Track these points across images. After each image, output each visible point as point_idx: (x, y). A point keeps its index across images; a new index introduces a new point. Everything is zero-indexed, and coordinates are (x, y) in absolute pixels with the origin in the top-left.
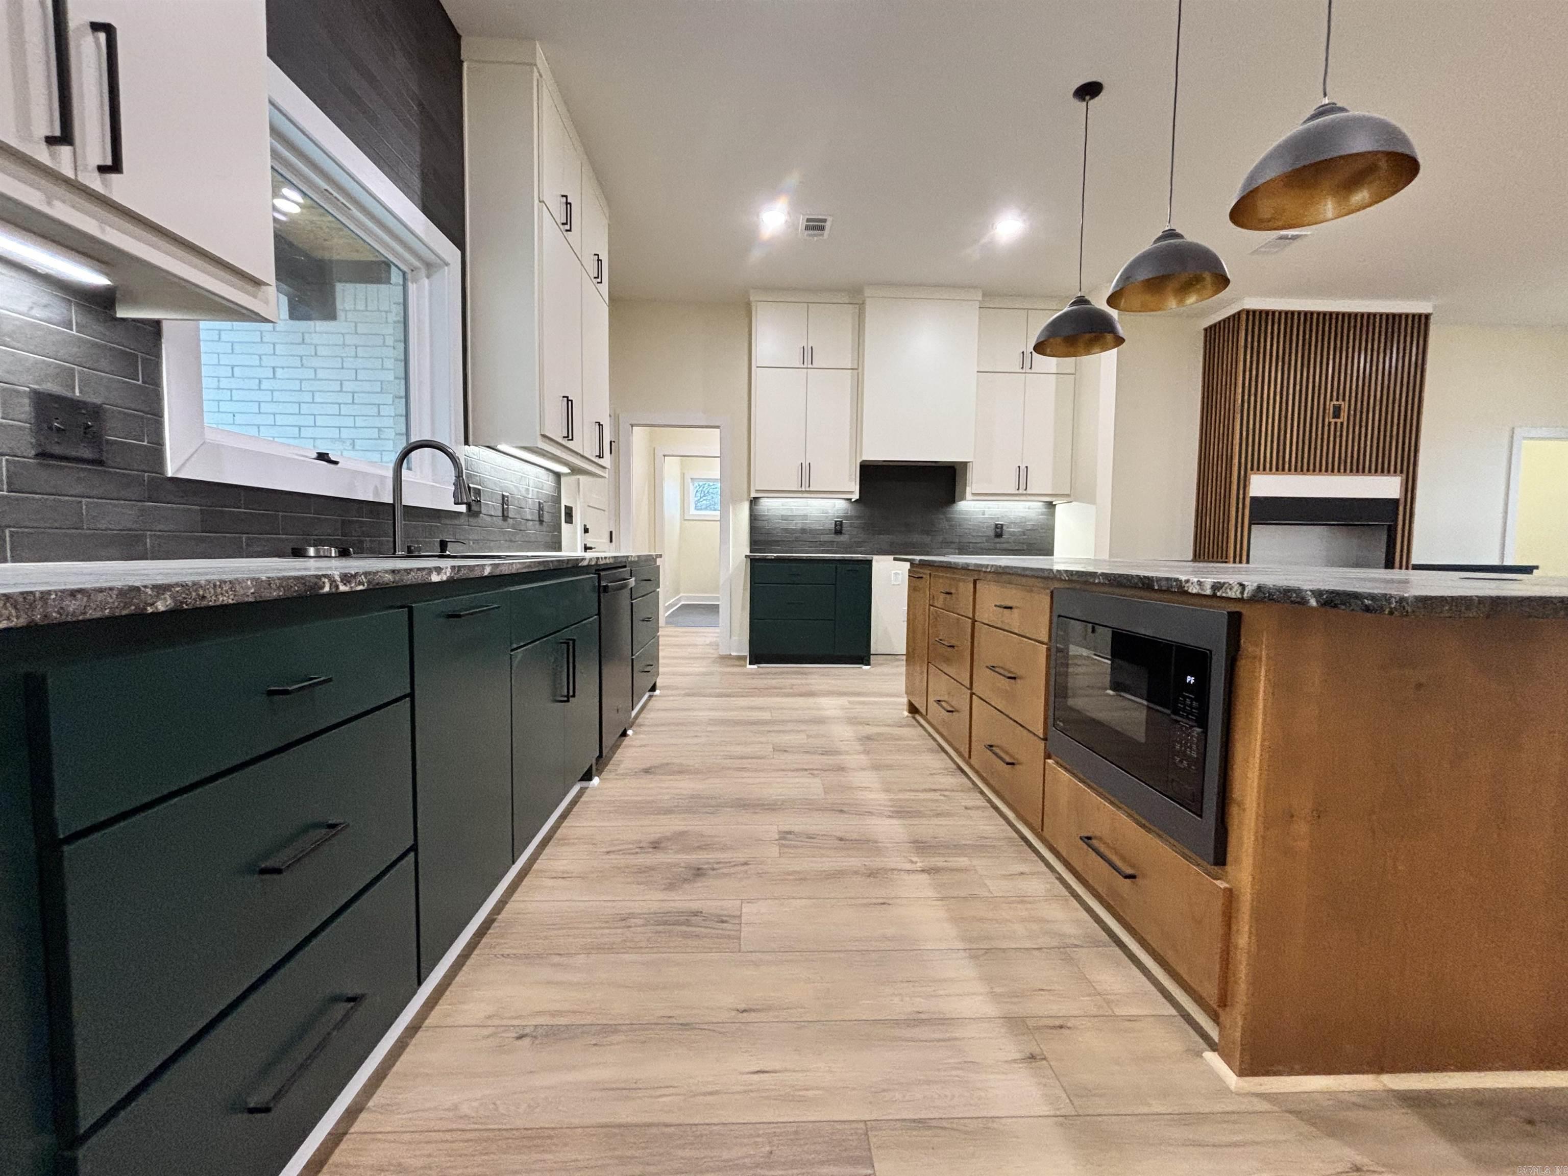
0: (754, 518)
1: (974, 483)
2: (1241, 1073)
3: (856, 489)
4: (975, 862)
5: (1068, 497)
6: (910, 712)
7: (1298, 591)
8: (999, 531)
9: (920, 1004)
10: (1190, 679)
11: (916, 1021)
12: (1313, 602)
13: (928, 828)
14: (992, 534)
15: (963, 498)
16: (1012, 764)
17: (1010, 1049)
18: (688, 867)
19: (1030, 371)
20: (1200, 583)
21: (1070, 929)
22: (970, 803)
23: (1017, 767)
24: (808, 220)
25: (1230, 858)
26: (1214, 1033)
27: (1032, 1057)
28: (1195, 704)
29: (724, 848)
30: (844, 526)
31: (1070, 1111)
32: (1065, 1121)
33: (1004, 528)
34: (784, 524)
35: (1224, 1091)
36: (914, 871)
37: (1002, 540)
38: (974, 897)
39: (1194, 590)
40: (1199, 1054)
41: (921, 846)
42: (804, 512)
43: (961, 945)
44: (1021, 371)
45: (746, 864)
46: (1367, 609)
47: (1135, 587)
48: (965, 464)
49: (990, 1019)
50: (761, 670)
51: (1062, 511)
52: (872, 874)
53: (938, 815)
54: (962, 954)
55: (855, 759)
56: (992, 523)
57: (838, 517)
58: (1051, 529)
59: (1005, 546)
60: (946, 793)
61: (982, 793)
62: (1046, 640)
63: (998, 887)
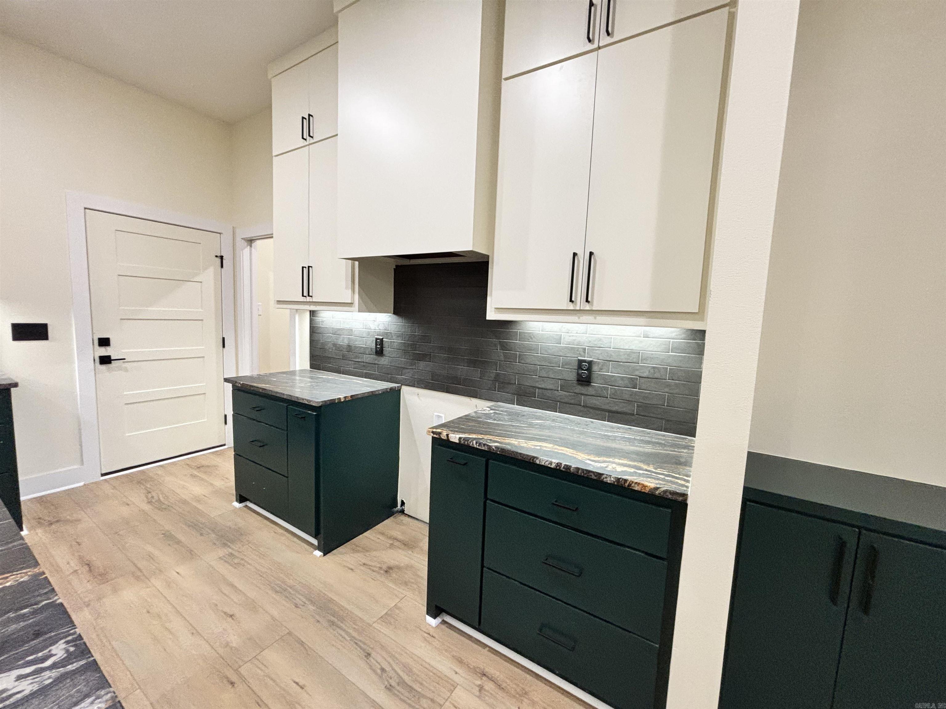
0: (313, 330)
1: (498, 289)
8: (584, 373)
14: (572, 376)
19: (609, 40)
30: (385, 345)
33: (595, 368)
37: (590, 390)
44: (590, 47)
56: (574, 358)
57: (378, 334)
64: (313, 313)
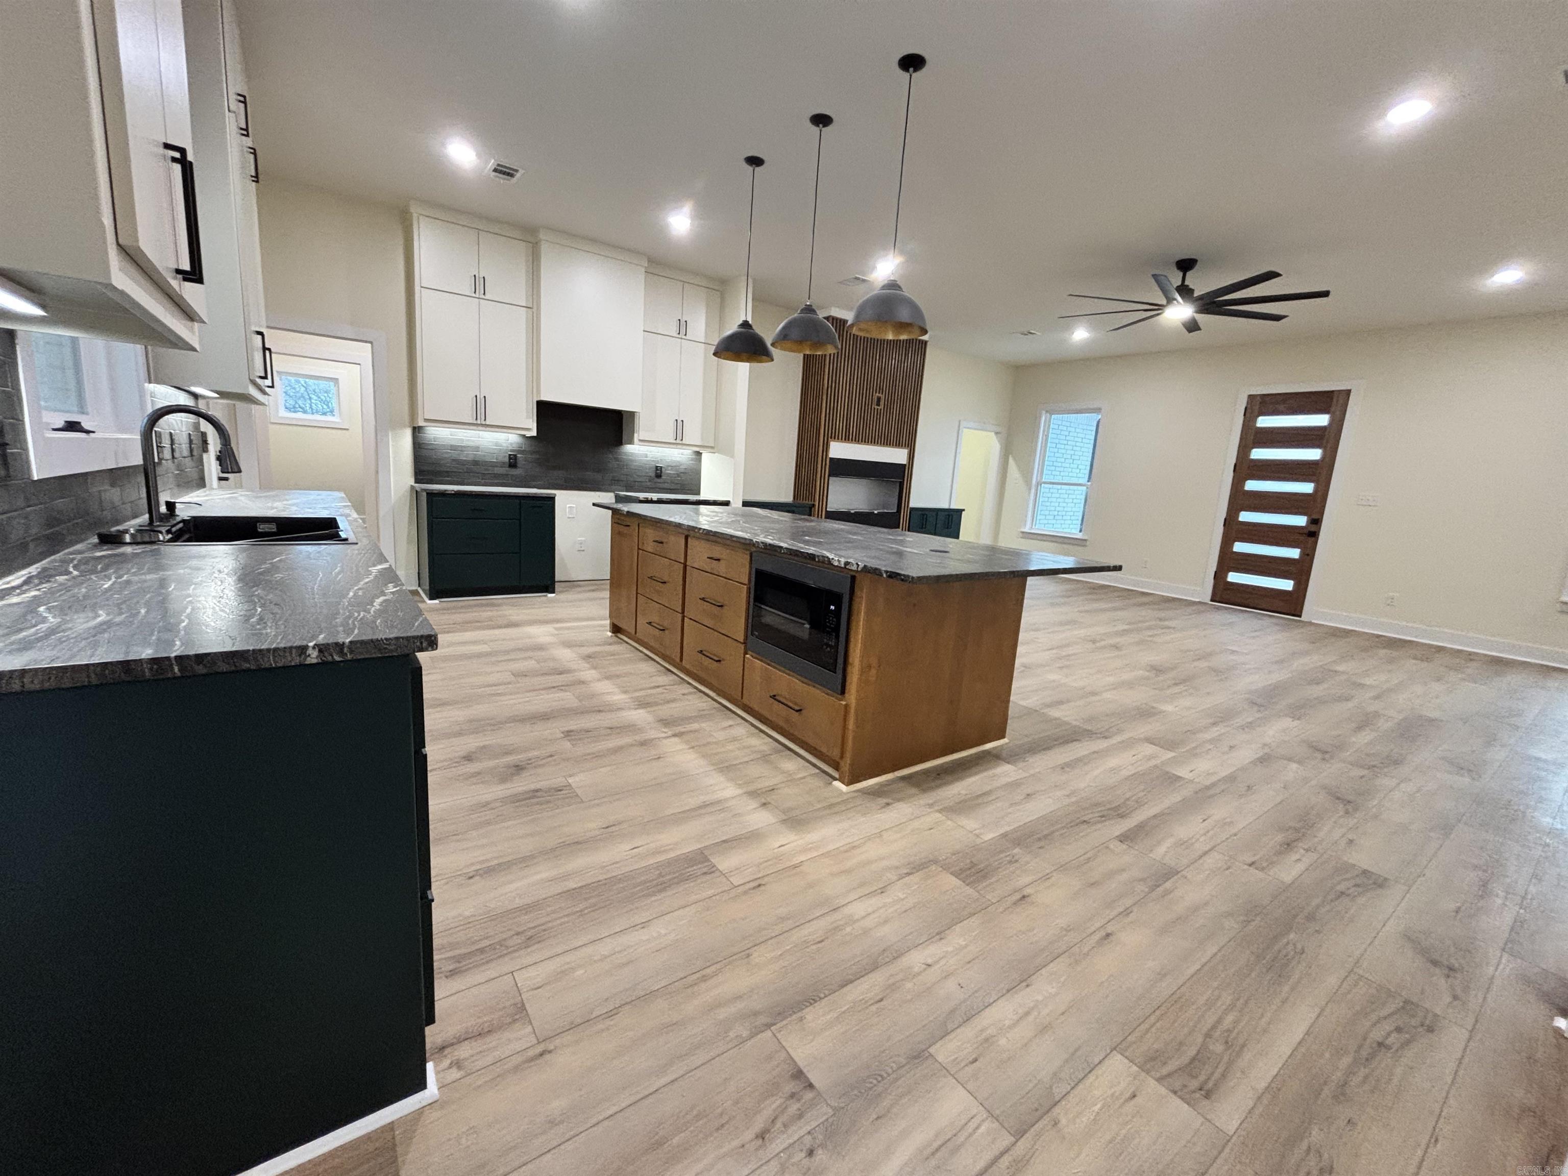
0: (419, 446)
1: (642, 430)
2: (847, 785)
3: (534, 426)
4: (703, 725)
5: (712, 448)
6: (613, 632)
7: (879, 570)
8: (658, 472)
9: (703, 798)
10: (832, 607)
11: (705, 806)
12: (885, 575)
13: (666, 711)
14: (653, 475)
15: (631, 442)
16: (719, 661)
17: (753, 804)
18: (508, 767)
19: (684, 337)
20: (839, 561)
21: (765, 748)
22: (686, 691)
23: (722, 662)
24: (499, 165)
25: (846, 691)
26: (836, 775)
27: (764, 804)
28: (835, 620)
29: (527, 750)
30: (518, 459)
31: (785, 818)
32: (784, 821)
33: (663, 469)
34: (454, 454)
35: (841, 793)
36: (668, 737)
37: (661, 480)
38: (709, 743)
39: (836, 564)
40: (830, 783)
41: (665, 722)
42: (477, 444)
43: (712, 768)
44: (678, 336)
45: (551, 756)
46: (902, 580)
47: (805, 557)
48: (632, 415)
49: (739, 795)
50: (445, 605)
51: (706, 457)
52: (643, 744)
53: (668, 702)
54: (714, 772)
55: (589, 674)
56: (653, 465)
57: (511, 451)
58: (698, 473)
59: (666, 486)
60: (667, 687)
61: (689, 683)
62: (746, 582)
63: (720, 736)
64: (417, 431)
